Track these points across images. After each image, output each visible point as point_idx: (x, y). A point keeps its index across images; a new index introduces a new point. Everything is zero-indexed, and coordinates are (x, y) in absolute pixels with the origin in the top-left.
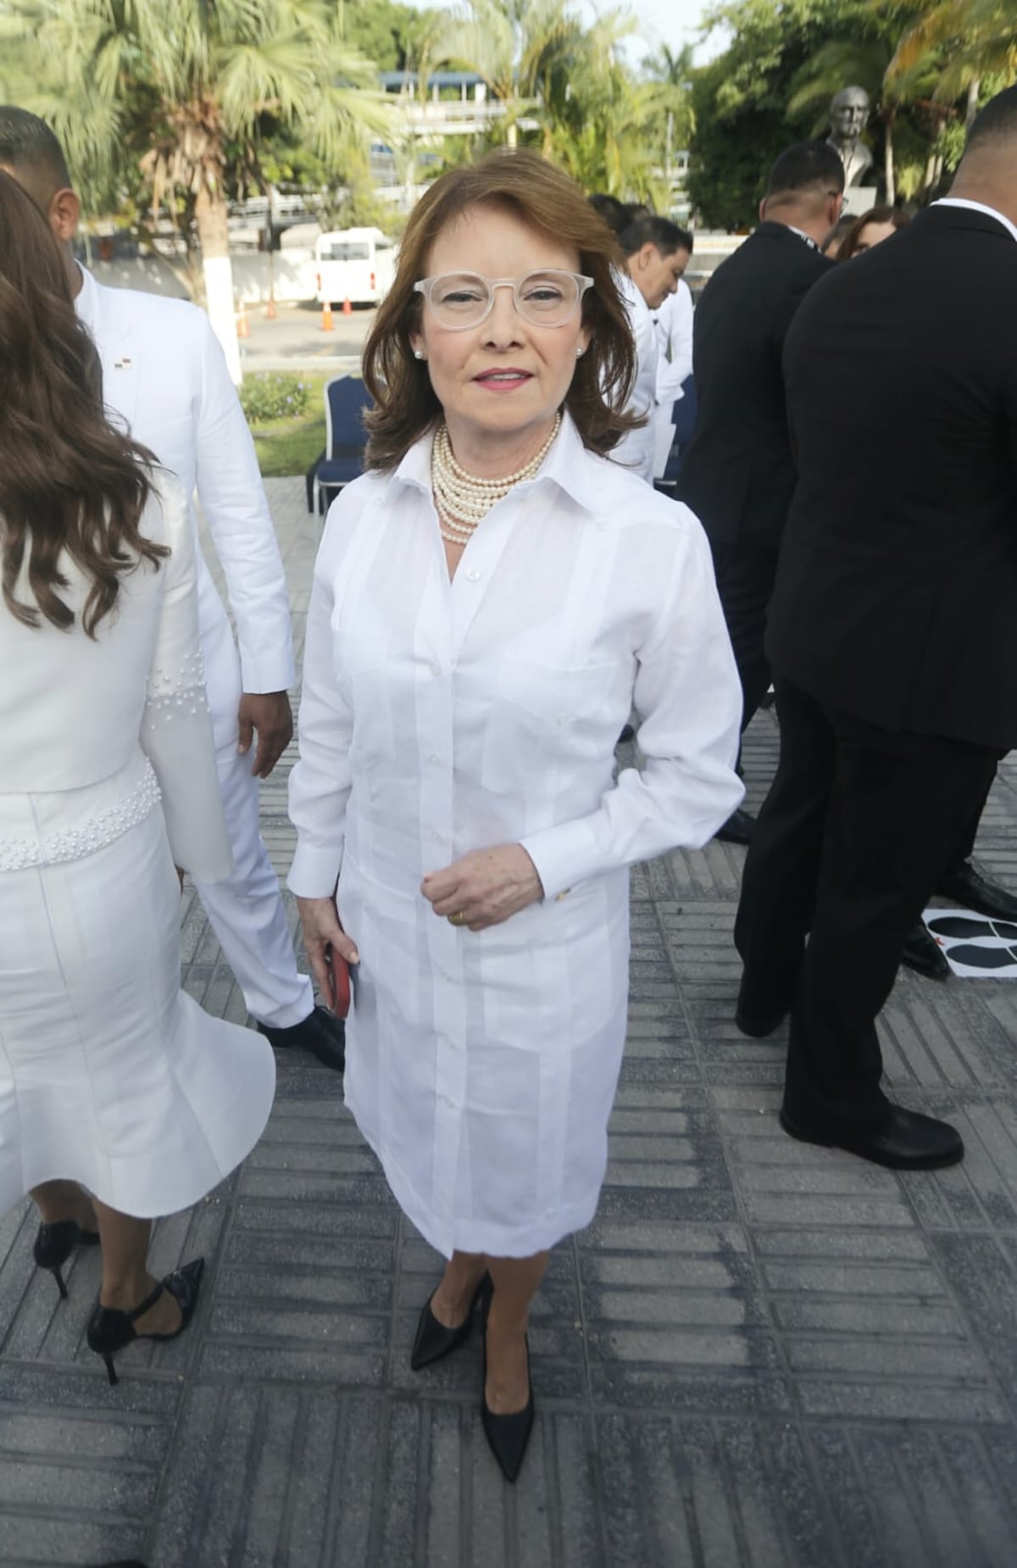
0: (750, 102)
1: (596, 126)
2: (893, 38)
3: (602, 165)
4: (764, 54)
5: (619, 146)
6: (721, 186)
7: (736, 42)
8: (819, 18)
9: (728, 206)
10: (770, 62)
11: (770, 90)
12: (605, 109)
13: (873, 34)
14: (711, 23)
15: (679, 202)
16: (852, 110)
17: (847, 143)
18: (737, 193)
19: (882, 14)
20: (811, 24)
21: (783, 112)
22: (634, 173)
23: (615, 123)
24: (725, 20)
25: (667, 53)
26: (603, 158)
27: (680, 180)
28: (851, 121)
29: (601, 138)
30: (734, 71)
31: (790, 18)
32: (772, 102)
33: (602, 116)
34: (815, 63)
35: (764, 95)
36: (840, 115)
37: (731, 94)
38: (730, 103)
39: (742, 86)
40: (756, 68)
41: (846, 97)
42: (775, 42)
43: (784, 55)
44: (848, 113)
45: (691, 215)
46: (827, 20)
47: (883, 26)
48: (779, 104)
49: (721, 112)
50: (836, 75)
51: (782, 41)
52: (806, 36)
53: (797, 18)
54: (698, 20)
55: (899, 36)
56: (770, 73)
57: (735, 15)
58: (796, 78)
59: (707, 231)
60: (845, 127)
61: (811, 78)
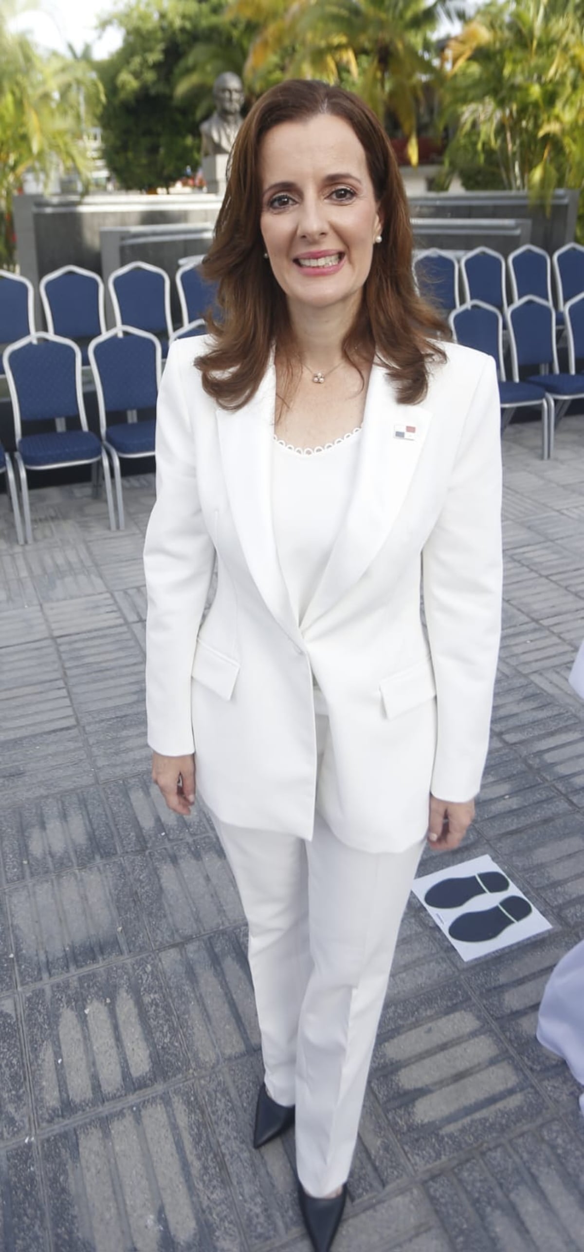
0: (144, 88)
1: (13, 93)
2: (245, 43)
3: (22, 131)
4: (150, 50)
5: (38, 113)
6: (130, 155)
7: (126, 41)
8: (188, 25)
9: (138, 171)
10: (155, 57)
11: (159, 80)
12: (19, 77)
13: (229, 40)
14: (104, 24)
15: (98, 169)
16: (230, 91)
17: (231, 118)
18: (144, 161)
19: (234, 25)
20: (183, 30)
21: (170, 97)
22: (54, 138)
23: (30, 91)
24: (115, 21)
25: (71, 47)
26: (23, 125)
27: (96, 150)
28: (231, 100)
29: (19, 104)
30: (128, 62)
31: (165, 24)
32: (161, 88)
33: (18, 84)
34: (190, 60)
35: (155, 83)
36: (221, 95)
37: (128, 81)
38: (128, 88)
39: (137, 75)
40: (145, 61)
41: (225, 81)
42: (158, 41)
43: (166, 52)
44: (227, 95)
45: (108, 179)
46: (195, 27)
47: (235, 33)
48: (167, 91)
49: (122, 95)
50: (209, 68)
51: (163, 40)
52: (180, 38)
53: (171, 24)
54: (95, 22)
55: (250, 41)
56: (156, 66)
57: (123, 19)
58: (177, 71)
59: (123, 192)
60: (228, 105)
61: (189, 71)
